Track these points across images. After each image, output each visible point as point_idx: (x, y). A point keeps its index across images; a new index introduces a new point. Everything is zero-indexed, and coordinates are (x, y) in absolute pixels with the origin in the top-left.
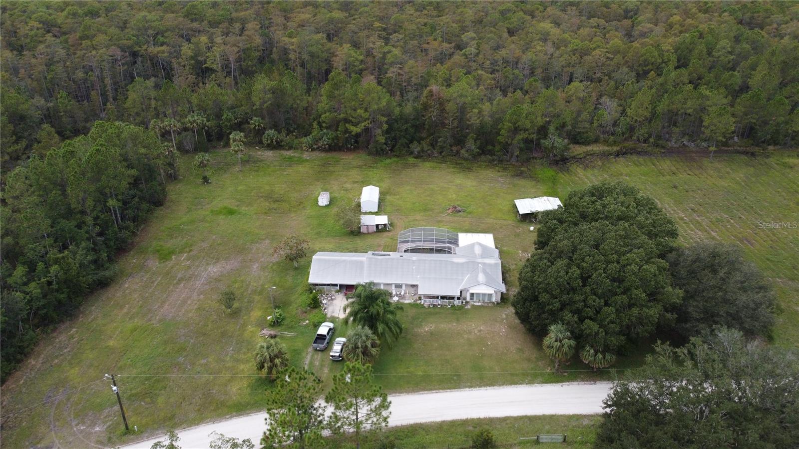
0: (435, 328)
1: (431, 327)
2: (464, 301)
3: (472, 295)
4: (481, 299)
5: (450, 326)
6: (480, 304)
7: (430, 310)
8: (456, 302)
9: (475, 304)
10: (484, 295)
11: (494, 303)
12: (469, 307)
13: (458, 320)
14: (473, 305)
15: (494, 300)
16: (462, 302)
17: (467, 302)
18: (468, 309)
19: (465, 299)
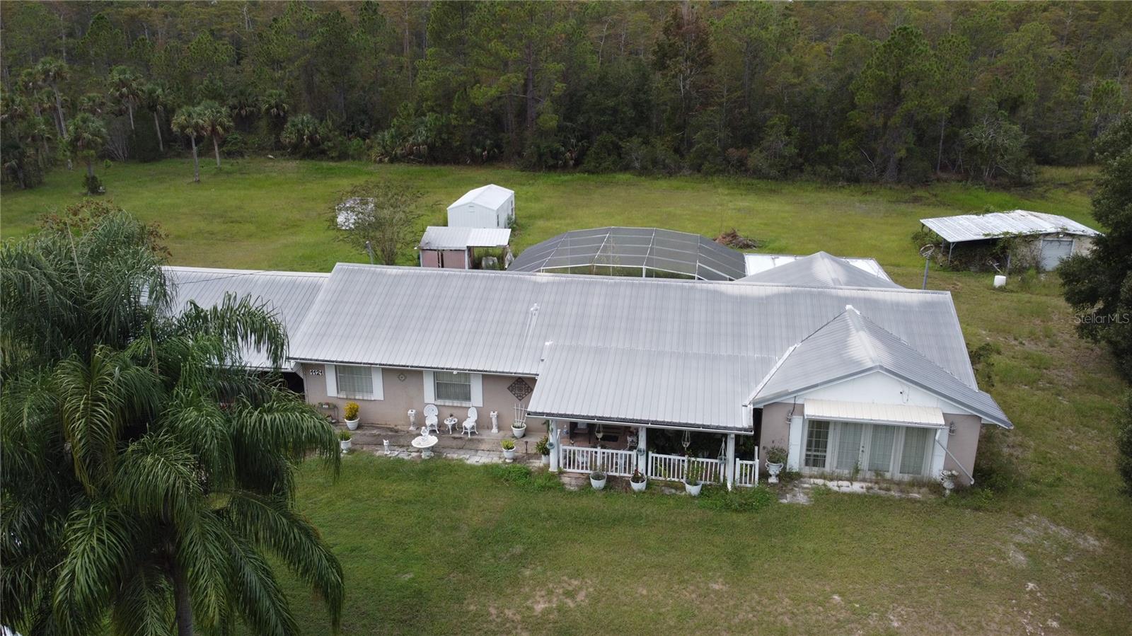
0: (595, 600)
1: (570, 594)
2: (774, 469)
3: (819, 431)
4: (864, 463)
5: (689, 595)
6: (857, 487)
7: (585, 501)
8: (731, 469)
9: (833, 485)
10: (883, 430)
11: (936, 487)
12: (802, 499)
13: (738, 562)
14: (823, 496)
15: (936, 467)
16: (764, 475)
17: (788, 477)
18: (795, 510)
19: (779, 456)
